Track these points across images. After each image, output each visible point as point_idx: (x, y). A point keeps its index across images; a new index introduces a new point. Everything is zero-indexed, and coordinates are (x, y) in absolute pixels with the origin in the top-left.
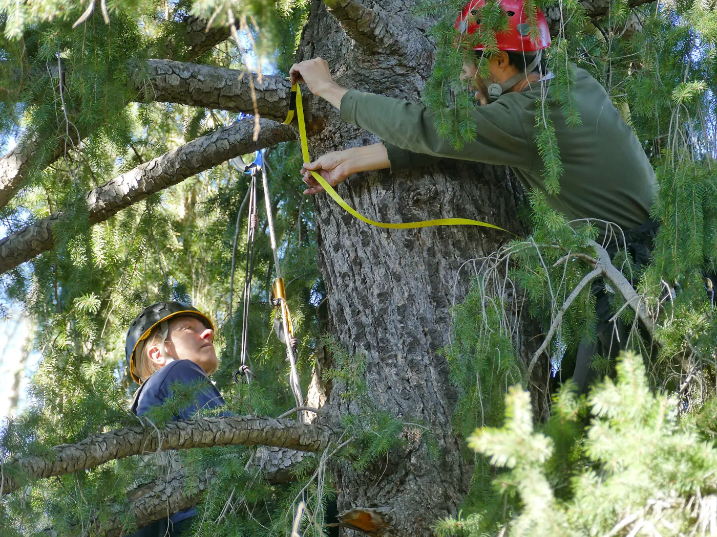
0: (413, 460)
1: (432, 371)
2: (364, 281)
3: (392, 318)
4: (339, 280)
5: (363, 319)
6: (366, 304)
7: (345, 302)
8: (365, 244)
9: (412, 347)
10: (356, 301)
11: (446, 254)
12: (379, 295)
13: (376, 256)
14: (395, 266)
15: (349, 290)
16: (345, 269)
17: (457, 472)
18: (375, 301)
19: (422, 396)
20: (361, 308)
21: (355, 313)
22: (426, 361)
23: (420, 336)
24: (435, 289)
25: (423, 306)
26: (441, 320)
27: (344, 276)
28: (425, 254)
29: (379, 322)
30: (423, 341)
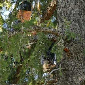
0: (74, 41)
1: (78, 26)
2: (67, 9)
3: (72, 16)
4: (62, 8)
5: (66, 15)
6: (67, 13)
7: (62, 12)
8: (68, 3)
9: (75, 21)
10: (65, 12)
11: (82, 7)
12: (70, 12)
13: (69, 5)
14: (73, 7)
15: (64, 10)
16: (63, 6)
17: (82, 44)
18: (69, 13)
19: (77, 30)
20: (66, 13)
21: (64, 14)
22: (77, 24)
23: (77, 20)
24: (80, 12)
25: (77, 15)
26: (80, 18)
27: (63, 8)
28: (78, 6)
29: (69, 16)
30: (77, 21)
